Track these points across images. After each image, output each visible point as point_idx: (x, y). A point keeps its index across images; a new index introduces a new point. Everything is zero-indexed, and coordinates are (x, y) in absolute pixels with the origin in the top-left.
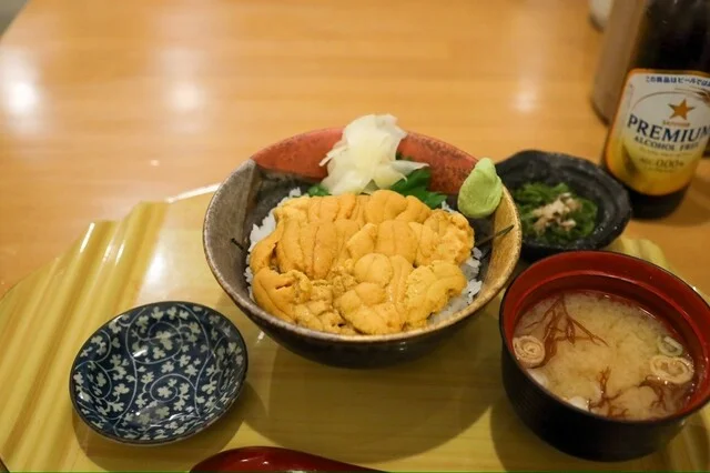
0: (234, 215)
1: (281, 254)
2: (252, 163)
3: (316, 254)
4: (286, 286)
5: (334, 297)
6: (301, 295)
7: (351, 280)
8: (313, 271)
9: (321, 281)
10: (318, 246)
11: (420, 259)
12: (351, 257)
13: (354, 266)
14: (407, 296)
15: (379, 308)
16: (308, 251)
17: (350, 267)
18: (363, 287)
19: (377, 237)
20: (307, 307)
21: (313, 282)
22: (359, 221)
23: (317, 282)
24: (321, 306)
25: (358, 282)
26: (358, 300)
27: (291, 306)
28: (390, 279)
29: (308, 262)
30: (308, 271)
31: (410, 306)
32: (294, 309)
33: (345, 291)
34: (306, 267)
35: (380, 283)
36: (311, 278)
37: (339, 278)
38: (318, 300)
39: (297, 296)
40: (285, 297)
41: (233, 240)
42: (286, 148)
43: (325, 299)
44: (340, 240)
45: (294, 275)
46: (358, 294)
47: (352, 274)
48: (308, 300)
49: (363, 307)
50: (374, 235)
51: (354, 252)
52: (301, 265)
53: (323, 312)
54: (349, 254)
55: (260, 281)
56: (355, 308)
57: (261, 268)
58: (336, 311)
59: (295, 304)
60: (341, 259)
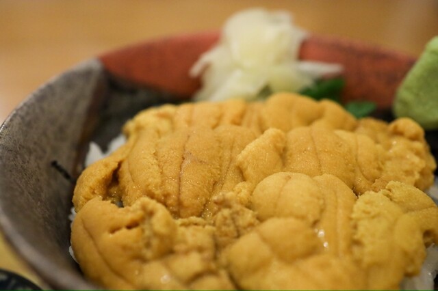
0: (62, 130)
1: (126, 177)
2: (96, 65)
3: (185, 175)
4: (129, 227)
5: (218, 247)
6: (155, 242)
7: (249, 216)
8: (180, 203)
9: (194, 219)
10: (188, 162)
11: (361, 182)
12: (244, 179)
13: (251, 193)
14: (357, 243)
15: (309, 265)
16: (171, 170)
17: (244, 194)
18: (272, 226)
19: (285, 149)
20: (167, 266)
21: (179, 221)
22: (254, 129)
23: (185, 220)
24: (193, 263)
25: (261, 219)
26: (265, 251)
27: (135, 264)
28: (322, 211)
29: (171, 187)
30: (170, 202)
31: (367, 260)
32: (141, 271)
33: (239, 236)
34: (167, 196)
35: (303, 218)
36: (176, 215)
37: (226, 212)
38: (187, 252)
39: (148, 245)
40: (125, 248)
41: (54, 164)
42: (147, 52)
43: (200, 250)
44: (227, 154)
45: (144, 208)
46: (265, 240)
47: (249, 206)
48: (167, 251)
49: (276, 263)
50: (280, 145)
51: (249, 171)
52: (158, 192)
53: (198, 276)
54: (241, 174)
55: (83, 222)
56: (261, 266)
57: (88, 199)
58: (223, 273)
59: (143, 260)
60: (228, 184)
